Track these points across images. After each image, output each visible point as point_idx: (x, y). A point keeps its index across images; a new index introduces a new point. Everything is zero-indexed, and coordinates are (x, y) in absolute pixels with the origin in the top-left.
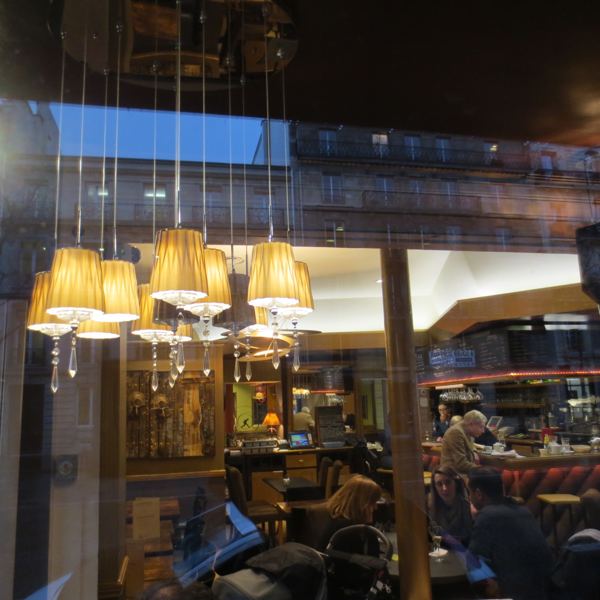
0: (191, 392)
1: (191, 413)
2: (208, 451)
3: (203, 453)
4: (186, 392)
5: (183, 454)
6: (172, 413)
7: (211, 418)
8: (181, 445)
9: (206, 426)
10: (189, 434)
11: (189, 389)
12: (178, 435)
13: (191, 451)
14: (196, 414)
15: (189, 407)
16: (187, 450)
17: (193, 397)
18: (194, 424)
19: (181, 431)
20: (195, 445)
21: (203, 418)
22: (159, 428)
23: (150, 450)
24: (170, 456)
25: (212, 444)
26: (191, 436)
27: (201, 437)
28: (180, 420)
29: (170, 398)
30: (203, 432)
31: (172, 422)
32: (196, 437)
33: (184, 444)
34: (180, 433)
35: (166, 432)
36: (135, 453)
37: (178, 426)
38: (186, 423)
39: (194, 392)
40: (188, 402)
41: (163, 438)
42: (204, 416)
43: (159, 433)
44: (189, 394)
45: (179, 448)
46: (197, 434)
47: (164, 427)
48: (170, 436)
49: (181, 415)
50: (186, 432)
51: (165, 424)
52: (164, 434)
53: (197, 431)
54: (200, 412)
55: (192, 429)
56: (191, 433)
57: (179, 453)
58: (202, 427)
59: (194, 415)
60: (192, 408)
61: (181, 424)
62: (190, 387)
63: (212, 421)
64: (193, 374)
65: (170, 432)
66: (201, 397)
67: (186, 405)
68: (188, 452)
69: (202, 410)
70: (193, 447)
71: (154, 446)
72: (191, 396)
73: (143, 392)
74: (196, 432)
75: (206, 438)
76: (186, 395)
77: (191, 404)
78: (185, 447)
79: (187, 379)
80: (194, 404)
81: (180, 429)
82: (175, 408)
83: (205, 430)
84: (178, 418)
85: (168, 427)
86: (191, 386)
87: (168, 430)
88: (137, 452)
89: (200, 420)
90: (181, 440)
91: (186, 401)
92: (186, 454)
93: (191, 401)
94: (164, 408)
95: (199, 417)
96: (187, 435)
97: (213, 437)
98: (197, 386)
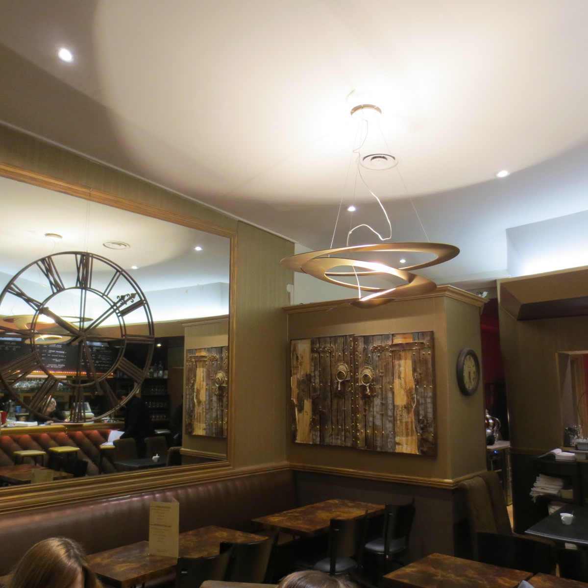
0: (402, 362)
1: (403, 392)
2: (425, 449)
3: (418, 450)
4: (397, 362)
5: (395, 449)
6: (380, 392)
7: (429, 400)
8: (391, 436)
9: (422, 412)
10: (401, 422)
11: (400, 358)
12: (388, 422)
13: (405, 446)
14: (409, 393)
15: (401, 384)
16: (399, 444)
17: (405, 370)
18: (407, 408)
19: (391, 417)
20: (410, 438)
21: (418, 401)
22: (365, 410)
23: (357, 438)
24: (379, 449)
25: (431, 439)
26: (404, 424)
27: (416, 428)
28: (390, 401)
29: (377, 371)
30: (419, 421)
31: (379, 404)
32: (410, 426)
33: (395, 435)
34: (390, 418)
35: (374, 417)
36: (341, 440)
37: (386, 409)
38: (398, 406)
39: (406, 363)
40: (399, 377)
41: (371, 424)
42: (418, 397)
43: (365, 416)
44: (400, 366)
45: (389, 440)
46: (412, 422)
47: (371, 409)
48: (378, 422)
49: (390, 395)
50: (398, 418)
51: (372, 405)
52: (371, 419)
53: (409, 418)
54: (414, 391)
55: (405, 414)
56: (404, 421)
57: (389, 447)
58: (417, 413)
59: (407, 396)
60: (404, 385)
61: (391, 407)
62: (400, 355)
63: (430, 406)
64: (405, 338)
65: (378, 416)
66: (414, 370)
67: (397, 381)
68: (400, 446)
69: (416, 389)
70: (407, 440)
71: (361, 435)
72: (402, 369)
73: (347, 364)
74: (409, 420)
75: (422, 429)
76: (397, 367)
77: (402, 379)
78: (398, 439)
79: (397, 345)
80: (407, 381)
81: (390, 413)
82: (383, 384)
83: (421, 418)
84: (386, 398)
85: (375, 409)
86: (402, 354)
87: (375, 413)
88: (343, 438)
89: (414, 402)
90: (390, 430)
91: (396, 375)
92: (398, 449)
93: (402, 376)
94: (368, 384)
95: (413, 399)
96: (398, 422)
97: (432, 429)
98: (409, 354)
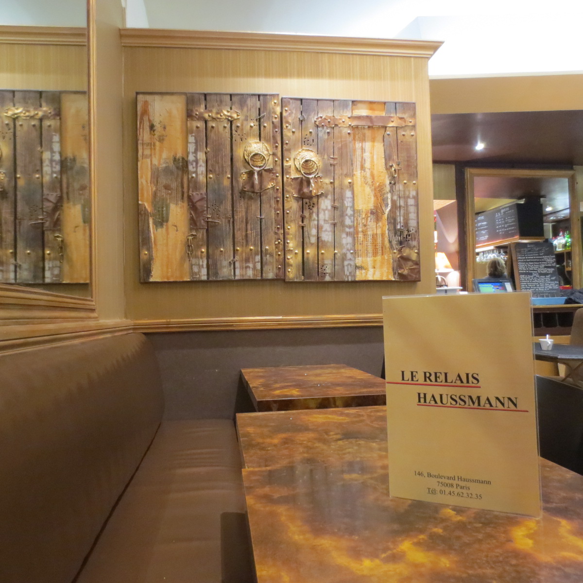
0: (368, 145)
1: (368, 190)
2: (405, 272)
3: (394, 274)
4: (358, 145)
5: (355, 276)
6: (330, 187)
7: (411, 202)
8: (349, 256)
9: (400, 219)
10: (365, 233)
11: (363, 140)
12: (344, 235)
13: (371, 271)
14: (379, 191)
15: (365, 177)
16: (360, 268)
17: (372, 158)
18: (376, 213)
19: (350, 227)
20: (379, 258)
21: (393, 202)
22: (303, 219)
23: (285, 264)
24: (328, 278)
25: (414, 257)
26: (370, 238)
27: (390, 242)
28: (348, 203)
29: (326, 157)
30: (396, 232)
31: (329, 208)
32: (379, 240)
33: (355, 253)
34: (347, 230)
35: (318, 228)
36: (254, 268)
37: (342, 215)
38: (359, 211)
39: (373, 147)
40: (363, 168)
41: (313, 240)
42: (395, 198)
43: (303, 227)
44: (363, 150)
45: (346, 263)
46: (383, 235)
47: (314, 216)
48: (327, 237)
49: (348, 194)
50: (360, 230)
51: (315, 210)
52: (314, 232)
53: (381, 229)
54: (388, 188)
55: (371, 224)
56: (370, 233)
57: (347, 273)
58: (392, 220)
59: (375, 196)
60: (369, 180)
61: (349, 212)
62: (364, 135)
63: (412, 209)
64: (371, 109)
65: (327, 227)
66: (388, 158)
67: (358, 173)
68: (363, 271)
69: (393, 185)
70: (375, 261)
71: (294, 260)
72: (367, 155)
73: (267, 141)
74: (379, 231)
75: (401, 243)
76: (358, 152)
77: (367, 170)
78: (359, 261)
79: (359, 118)
80: (375, 172)
81: (348, 221)
82: (336, 177)
83: (399, 227)
84: (342, 198)
85: (321, 216)
86: (368, 133)
87: (321, 223)
88: (259, 266)
89: (387, 205)
90: (349, 247)
91: (357, 164)
92: (360, 276)
93: (367, 165)
94: (313, 176)
95: (384, 200)
96: (361, 235)
97: (414, 243)
98: (379, 134)
